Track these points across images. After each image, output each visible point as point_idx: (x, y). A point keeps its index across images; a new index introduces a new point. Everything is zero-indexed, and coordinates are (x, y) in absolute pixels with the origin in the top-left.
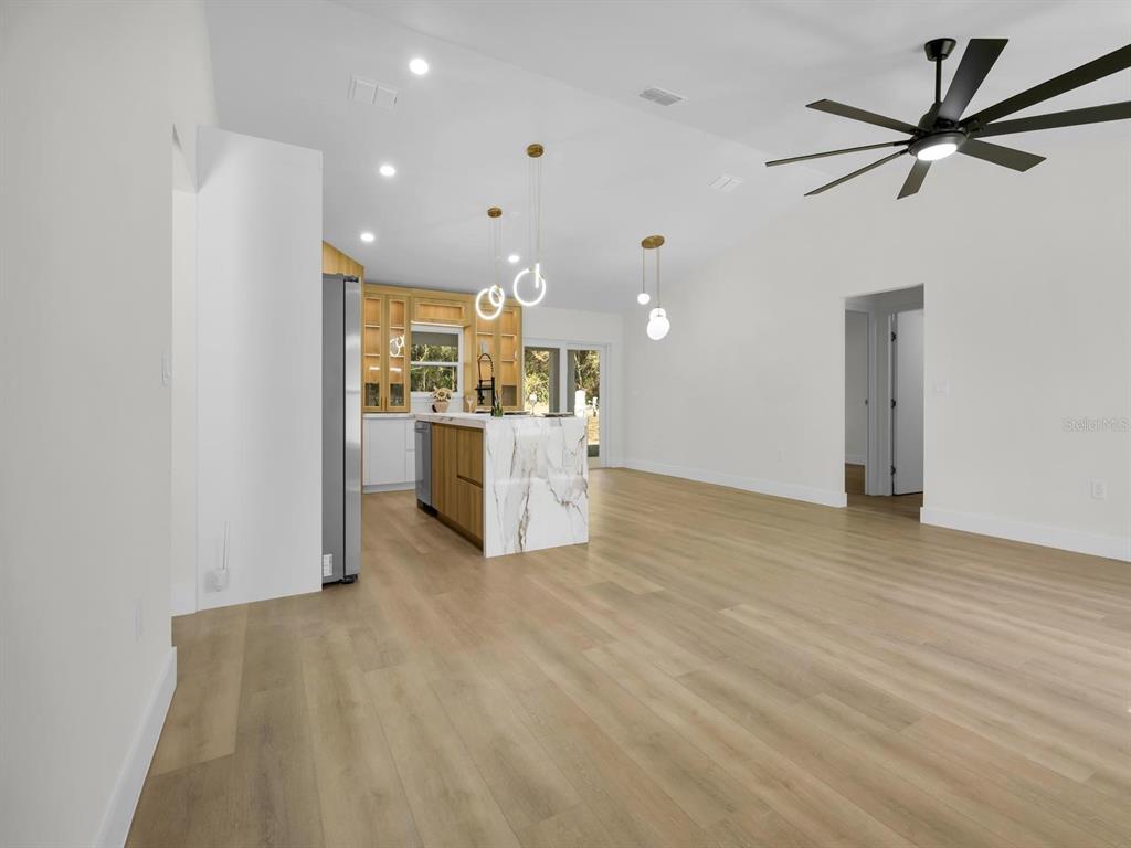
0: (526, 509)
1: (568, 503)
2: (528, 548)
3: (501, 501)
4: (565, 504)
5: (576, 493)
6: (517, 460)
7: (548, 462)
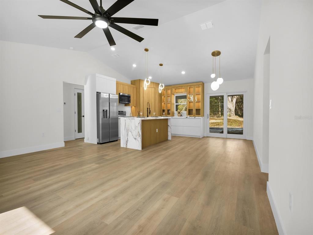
0: (128, 138)
1: (136, 139)
2: (128, 147)
3: (123, 135)
4: (135, 139)
5: (138, 137)
6: (126, 127)
7: (132, 128)
